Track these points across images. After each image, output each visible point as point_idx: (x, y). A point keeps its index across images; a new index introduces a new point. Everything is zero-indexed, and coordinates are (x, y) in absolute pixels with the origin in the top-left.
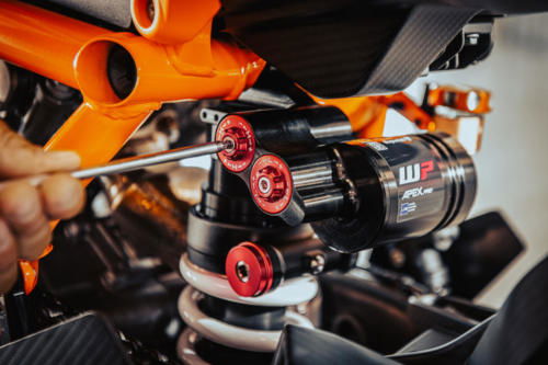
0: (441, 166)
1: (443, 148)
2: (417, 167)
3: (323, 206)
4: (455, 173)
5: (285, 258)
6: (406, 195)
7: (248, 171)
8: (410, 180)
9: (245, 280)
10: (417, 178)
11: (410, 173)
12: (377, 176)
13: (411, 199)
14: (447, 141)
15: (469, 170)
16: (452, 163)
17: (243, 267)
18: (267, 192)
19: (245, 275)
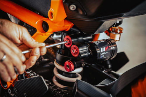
0: (109, 47)
1: (110, 43)
2: (105, 48)
3: (85, 56)
4: (113, 48)
5: (77, 64)
6: (102, 54)
7: (70, 48)
8: (103, 51)
9: (68, 68)
10: (105, 50)
11: (103, 49)
12: (96, 49)
13: (103, 55)
14: (112, 41)
15: (116, 47)
16: (112, 46)
17: (68, 66)
18: (74, 53)
19: (68, 67)
